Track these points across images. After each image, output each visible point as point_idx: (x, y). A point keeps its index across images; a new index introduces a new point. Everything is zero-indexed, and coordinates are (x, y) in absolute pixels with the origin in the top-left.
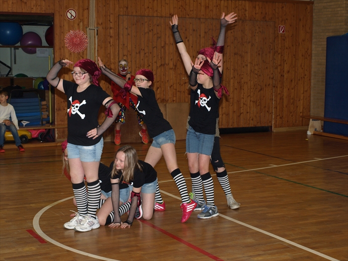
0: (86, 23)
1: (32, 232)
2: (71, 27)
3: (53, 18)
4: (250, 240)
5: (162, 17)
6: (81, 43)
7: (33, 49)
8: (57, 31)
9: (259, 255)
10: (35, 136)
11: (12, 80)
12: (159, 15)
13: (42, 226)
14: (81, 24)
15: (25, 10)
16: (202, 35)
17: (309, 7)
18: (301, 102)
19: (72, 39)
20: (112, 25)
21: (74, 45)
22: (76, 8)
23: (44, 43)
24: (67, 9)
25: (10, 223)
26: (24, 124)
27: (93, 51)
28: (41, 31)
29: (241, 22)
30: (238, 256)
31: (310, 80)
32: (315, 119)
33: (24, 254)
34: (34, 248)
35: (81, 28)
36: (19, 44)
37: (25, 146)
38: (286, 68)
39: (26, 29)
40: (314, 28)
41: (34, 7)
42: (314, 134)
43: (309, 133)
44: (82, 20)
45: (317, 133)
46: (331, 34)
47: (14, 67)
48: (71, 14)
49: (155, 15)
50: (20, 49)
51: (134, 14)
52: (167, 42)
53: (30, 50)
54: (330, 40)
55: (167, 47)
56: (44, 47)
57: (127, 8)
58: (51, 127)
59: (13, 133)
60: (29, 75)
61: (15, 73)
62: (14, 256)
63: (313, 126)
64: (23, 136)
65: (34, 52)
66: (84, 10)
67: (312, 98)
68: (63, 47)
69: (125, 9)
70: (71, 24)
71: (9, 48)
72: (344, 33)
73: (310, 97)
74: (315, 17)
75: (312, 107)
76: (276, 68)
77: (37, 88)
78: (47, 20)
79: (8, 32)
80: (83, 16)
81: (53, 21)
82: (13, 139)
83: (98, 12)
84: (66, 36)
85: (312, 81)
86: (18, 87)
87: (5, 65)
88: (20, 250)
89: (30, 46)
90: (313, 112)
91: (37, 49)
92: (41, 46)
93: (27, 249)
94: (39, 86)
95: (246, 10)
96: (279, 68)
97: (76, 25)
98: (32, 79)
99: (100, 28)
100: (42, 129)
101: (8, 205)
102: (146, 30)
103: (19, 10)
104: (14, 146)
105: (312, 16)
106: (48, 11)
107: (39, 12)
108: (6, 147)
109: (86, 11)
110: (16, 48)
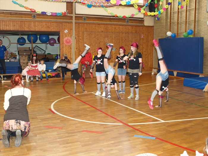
0: (71, 34)
1: (50, 110)
2: (66, 36)
3: (60, 33)
4: (128, 112)
5: (99, 32)
6: (70, 42)
7: (53, 44)
8: (61, 37)
9: (131, 118)
10: (54, 75)
11: (46, 55)
12: (98, 31)
13: (54, 108)
14: (70, 35)
15: (49, 30)
16: (114, 38)
17: (152, 28)
18: (150, 62)
19: (67, 40)
20: (81, 35)
21: (67, 42)
22: (68, 29)
23: (57, 42)
24: (65, 29)
25: (43, 107)
26: (50, 71)
27: (74, 45)
28: (56, 38)
29: (127, 34)
30: (124, 118)
31: (153, 54)
32: (155, 69)
33: (47, 118)
34: (51, 116)
35: (70, 36)
36: (48, 42)
37: (49, 79)
38: (144, 51)
39: (50, 37)
40: (154, 36)
41: (53, 29)
42: (154, 74)
43: (152, 74)
44: (70, 33)
45: (155, 74)
46: (160, 38)
47: (47, 51)
48: (66, 31)
49: (96, 31)
50: (48, 44)
51: (89, 31)
52: (101, 41)
53: (52, 45)
54: (159, 40)
55: (101, 43)
56: (57, 43)
57: (86, 29)
58: (59, 72)
59: (46, 75)
60: (52, 53)
61: (47, 53)
62: (44, 118)
63: (154, 71)
64: (49, 76)
65: (54, 45)
66: (70, 30)
67: (153, 61)
68: (63, 43)
69: (85, 29)
71: (44, 44)
72: (165, 38)
73: (153, 60)
74: (154, 32)
75: (153, 64)
76: (141, 50)
77: (54, 58)
78: (57, 33)
79: (44, 38)
80: (70, 32)
81: (59, 34)
82: (45, 77)
83: (76, 30)
84: (64, 39)
85: (154, 55)
86: (48, 58)
87: (43, 50)
88: (46, 116)
89: (52, 43)
90: (154, 66)
91: (55, 44)
92: (56, 43)
93: (48, 116)
94: (55, 57)
95: (129, 29)
96: (142, 50)
97: (68, 35)
98: (53, 55)
99: (77, 36)
100: (56, 73)
101: (42, 100)
102: (93, 37)
103: (47, 30)
104: (45, 79)
105: (153, 31)
106: (58, 31)
107: (54, 31)
108: (43, 79)
109: (71, 30)
110: (47, 44)
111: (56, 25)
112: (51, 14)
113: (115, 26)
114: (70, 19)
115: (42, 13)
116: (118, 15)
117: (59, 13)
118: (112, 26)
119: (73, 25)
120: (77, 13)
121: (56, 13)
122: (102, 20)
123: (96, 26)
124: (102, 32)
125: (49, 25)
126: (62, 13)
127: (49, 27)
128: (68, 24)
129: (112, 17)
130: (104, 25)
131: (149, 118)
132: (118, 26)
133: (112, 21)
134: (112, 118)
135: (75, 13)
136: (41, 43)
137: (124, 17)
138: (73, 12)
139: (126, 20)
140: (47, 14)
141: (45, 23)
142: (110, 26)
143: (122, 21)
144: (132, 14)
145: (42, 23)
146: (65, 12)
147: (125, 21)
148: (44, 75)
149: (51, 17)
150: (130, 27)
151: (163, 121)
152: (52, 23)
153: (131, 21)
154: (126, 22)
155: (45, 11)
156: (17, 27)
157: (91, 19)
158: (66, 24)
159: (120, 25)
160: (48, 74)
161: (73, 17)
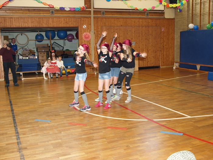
0: (90, 29)
2: (85, 31)
3: (78, 28)
4: (152, 108)
6: (88, 37)
7: (71, 40)
8: (80, 33)
9: (156, 113)
10: (73, 72)
11: (64, 52)
12: (117, 25)
14: (88, 30)
15: (68, 26)
16: (133, 32)
17: (173, 21)
18: (171, 56)
19: (85, 36)
20: (100, 30)
21: (86, 38)
22: (86, 24)
23: (75, 38)
24: (83, 24)
25: (65, 103)
26: (69, 68)
27: (93, 40)
28: (74, 33)
29: (147, 27)
30: (148, 114)
31: (174, 48)
32: (176, 63)
33: (70, 114)
34: (74, 112)
35: (88, 31)
36: (66, 38)
37: (69, 75)
38: (165, 44)
39: (68, 33)
40: (175, 28)
41: (71, 25)
42: (176, 68)
43: (174, 68)
44: (89, 29)
45: (177, 68)
46: (182, 31)
47: (65, 47)
48: (84, 27)
49: (115, 25)
50: (67, 40)
51: (108, 25)
52: (120, 35)
53: (70, 40)
54: (181, 33)
55: (120, 38)
56: (75, 39)
57: (105, 23)
59: (65, 71)
60: (70, 50)
61: (65, 49)
62: (67, 115)
63: (175, 65)
64: (69, 72)
65: (72, 41)
67: (175, 55)
68: (82, 39)
69: (104, 24)
70: (85, 30)
71: (63, 40)
72: (186, 30)
73: (174, 54)
74: (175, 24)
75: (175, 58)
76: (161, 44)
78: (76, 29)
79: (62, 34)
80: (89, 27)
81: (78, 29)
82: (65, 73)
83: (94, 25)
84: (83, 35)
85: (175, 48)
86: (66, 54)
87: (61, 46)
88: (69, 113)
89: (70, 39)
90: (175, 60)
91: (73, 40)
92: (74, 39)
93: (71, 113)
95: (149, 23)
96: (162, 44)
97: (86, 31)
98: (71, 51)
99: (95, 31)
101: (64, 97)
102: (112, 31)
103: (66, 26)
104: (65, 76)
105: (174, 24)
106: (76, 26)
107: (73, 26)
108: (63, 76)
109: (90, 25)
110: (65, 40)
111: (74, 20)
112: (69, 9)
113: (135, 19)
114: (88, 14)
115: (61, 8)
116: (138, 8)
117: (78, 8)
118: (132, 19)
119: (92, 20)
120: (95, 7)
121: (75, 8)
122: (121, 14)
123: (115, 20)
124: (122, 26)
125: (68, 20)
126: (81, 8)
127: (68, 22)
128: (86, 19)
129: (131, 11)
130: (123, 19)
131: (174, 114)
132: (137, 19)
133: (131, 14)
134: (136, 114)
135: (94, 7)
136: (59, 39)
137: (144, 10)
138: (91, 6)
139: (146, 13)
140: (65, 9)
141: (64, 19)
142: (129, 19)
143: (142, 14)
144: (153, 7)
145: (60, 19)
146: (84, 7)
147: (144, 14)
148: (64, 72)
149: (69, 13)
150: (150, 20)
151: (189, 117)
152: (70, 19)
153: (151, 14)
154: (146, 15)
155: (63, 7)
156: (35, 24)
157: (109, 13)
158: (84, 19)
159: (140, 18)
160: (68, 71)
161: (92, 12)
